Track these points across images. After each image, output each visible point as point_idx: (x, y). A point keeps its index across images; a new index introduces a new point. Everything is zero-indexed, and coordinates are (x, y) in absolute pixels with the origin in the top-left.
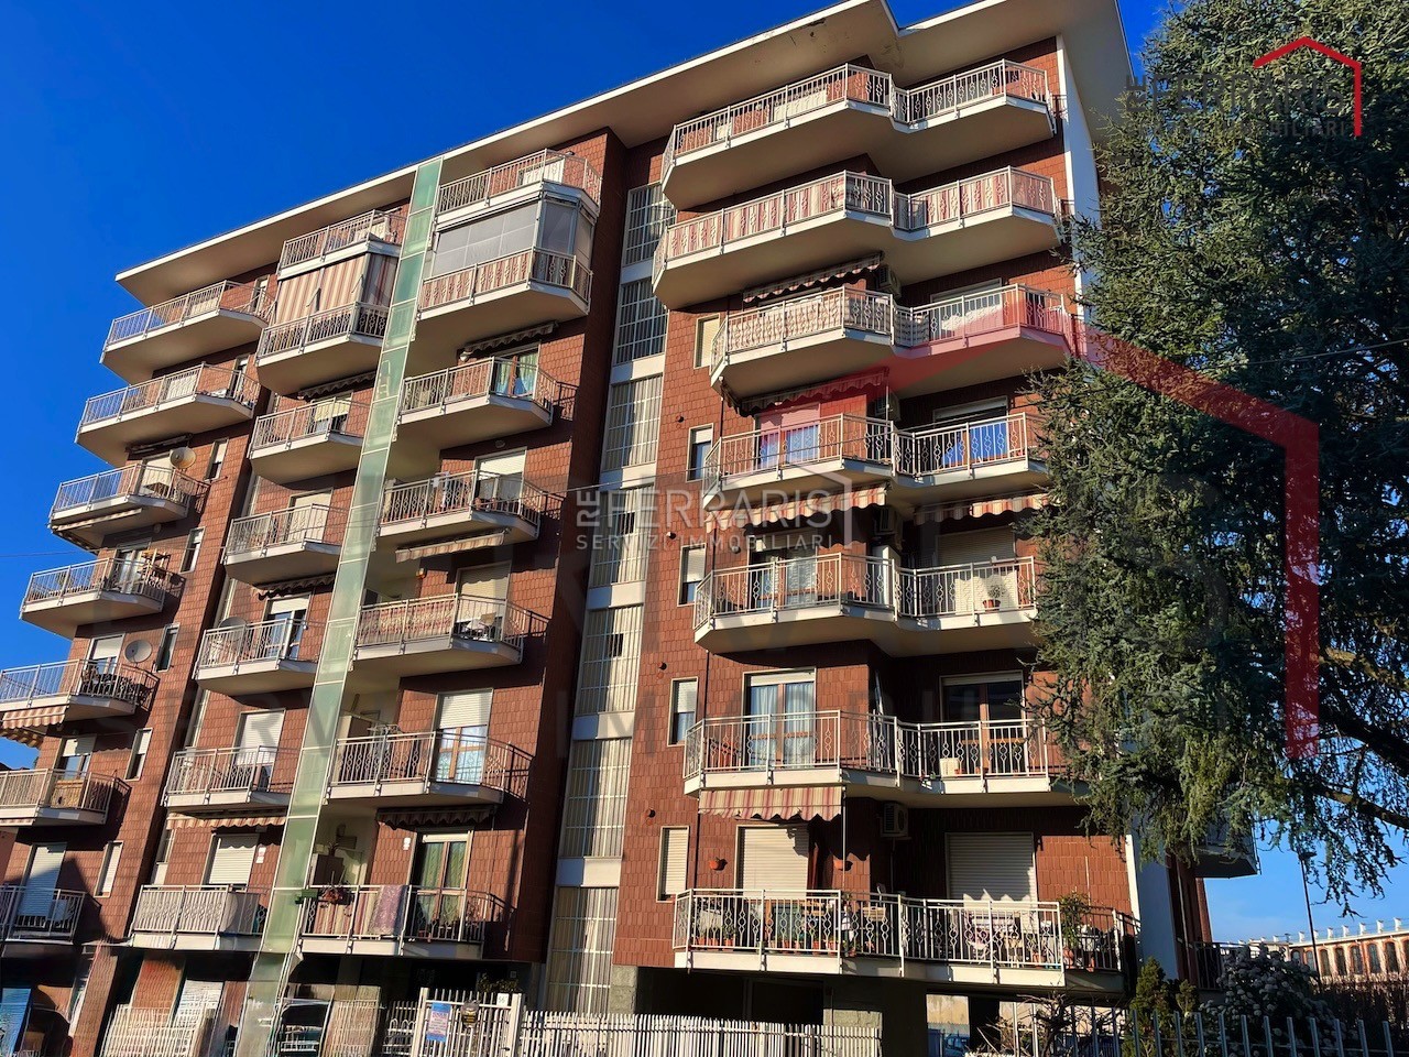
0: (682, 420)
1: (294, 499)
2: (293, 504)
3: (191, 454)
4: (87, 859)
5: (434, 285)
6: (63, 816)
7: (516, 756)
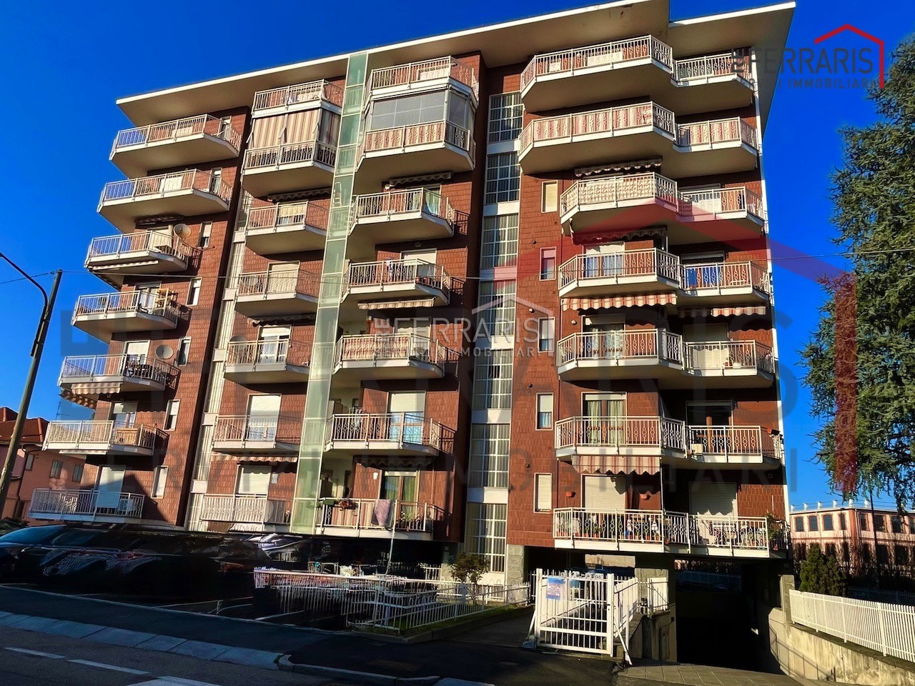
0: (535, 243)
1: (271, 265)
2: (270, 269)
3: (188, 229)
4: (143, 476)
5: (374, 136)
6: (126, 449)
7: (444, 431)
